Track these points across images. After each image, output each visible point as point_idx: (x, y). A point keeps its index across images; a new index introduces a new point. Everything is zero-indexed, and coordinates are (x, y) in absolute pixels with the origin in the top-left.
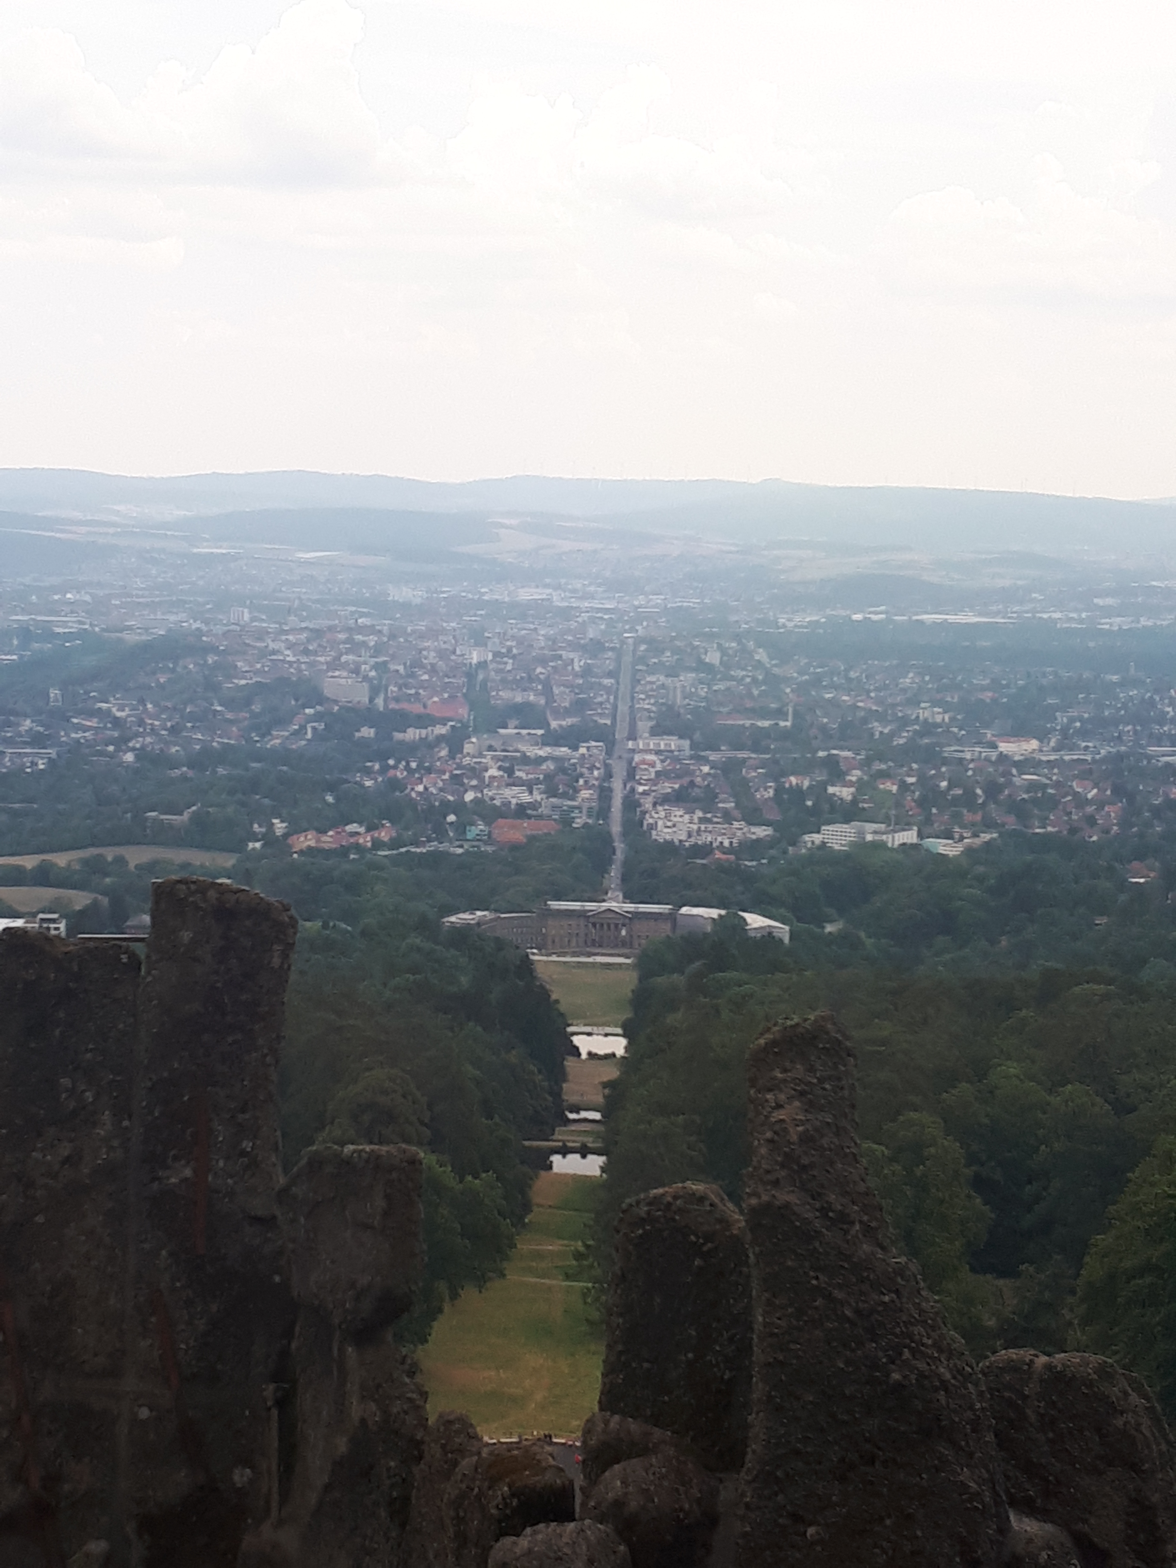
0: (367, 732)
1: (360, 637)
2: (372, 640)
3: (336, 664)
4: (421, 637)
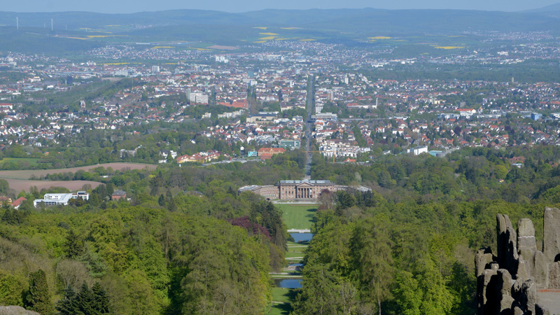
0: (208, 115)
4: (229, 76)
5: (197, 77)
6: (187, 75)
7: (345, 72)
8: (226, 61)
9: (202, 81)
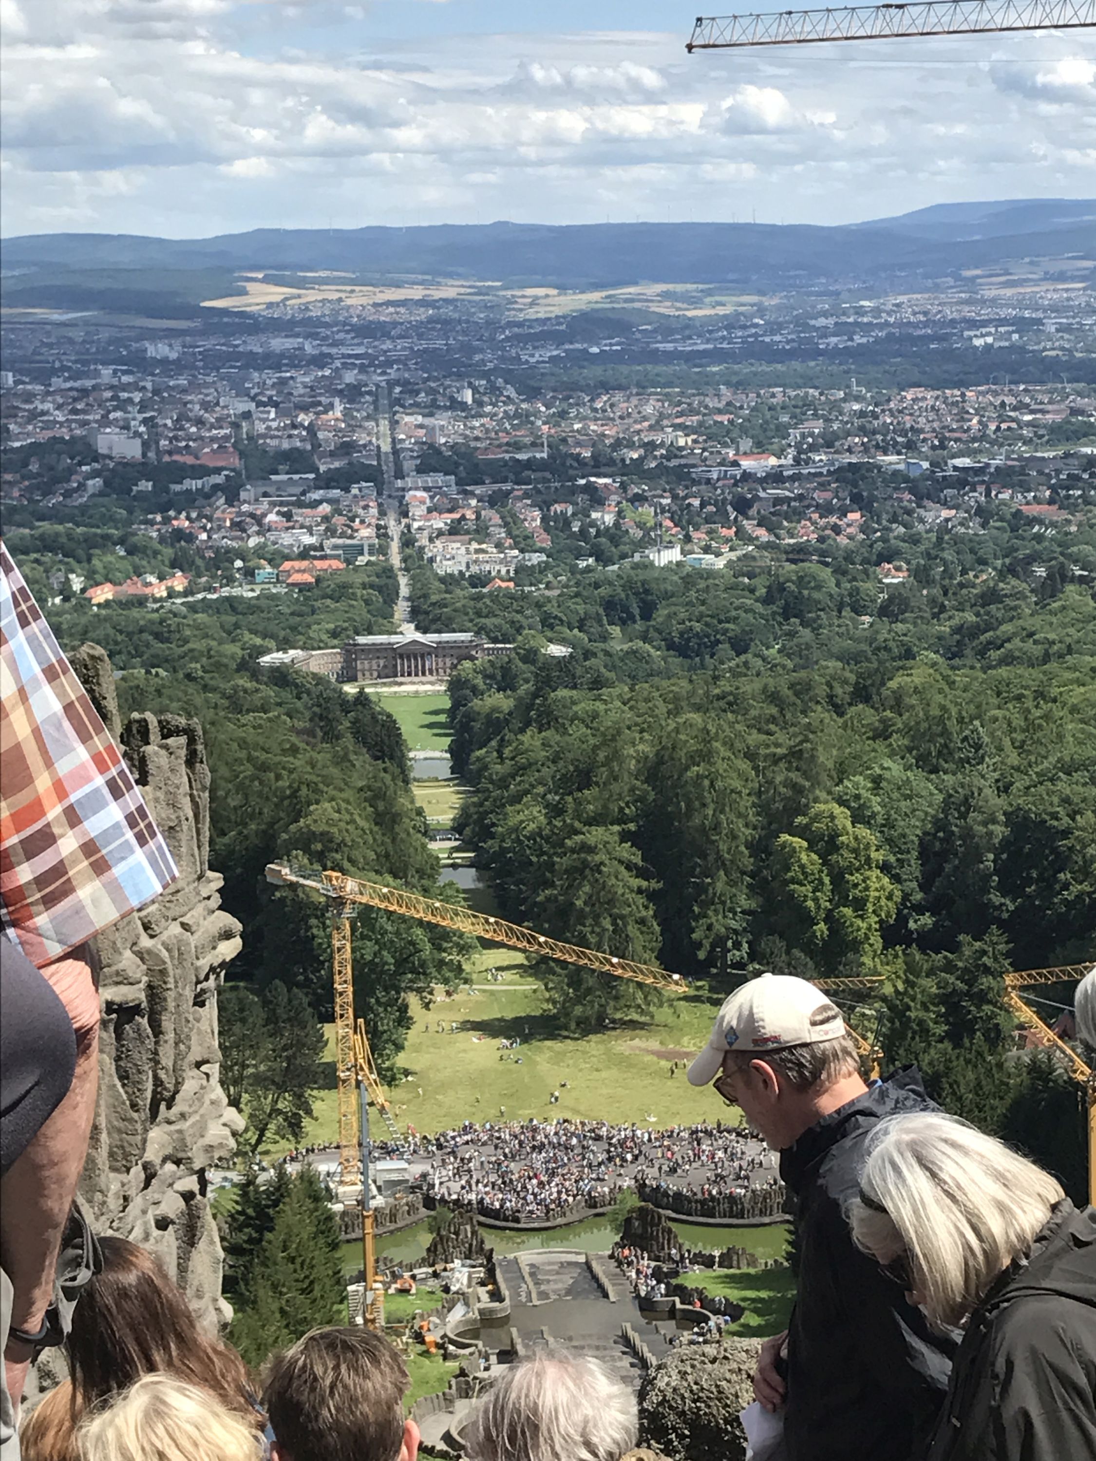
0: (146, 486)
1: (124, 395)
2: (137, 397)
3: (105, 421)
4: (184, 391)
5: (108, 394)
6: (84, 392)
7: (460, 376)
8: (173, 356)
9: (122, 405)
